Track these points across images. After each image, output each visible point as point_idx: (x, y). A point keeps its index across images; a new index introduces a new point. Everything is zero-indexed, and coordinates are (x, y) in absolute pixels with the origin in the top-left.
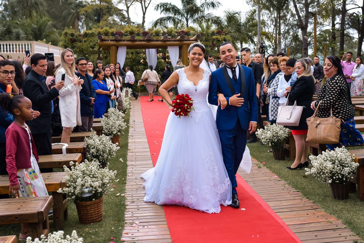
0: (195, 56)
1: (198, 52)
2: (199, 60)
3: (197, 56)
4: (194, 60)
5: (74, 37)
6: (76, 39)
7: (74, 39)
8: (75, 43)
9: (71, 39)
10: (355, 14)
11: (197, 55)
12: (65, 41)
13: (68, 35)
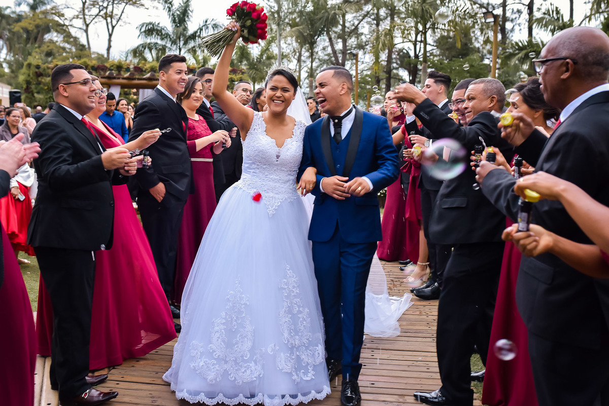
0: (274, 93)
1: (280, 85)
2: (283, 101)
3: (279, 93)
4: (273, 100)
5: (41, 70)
6: (44, 73)
7: (40, 72)
8: (42, 78)
9: (36, 72)
10: (404, 51)
11: (279, 91)
12: (29, 75)
13: (32, 67)
